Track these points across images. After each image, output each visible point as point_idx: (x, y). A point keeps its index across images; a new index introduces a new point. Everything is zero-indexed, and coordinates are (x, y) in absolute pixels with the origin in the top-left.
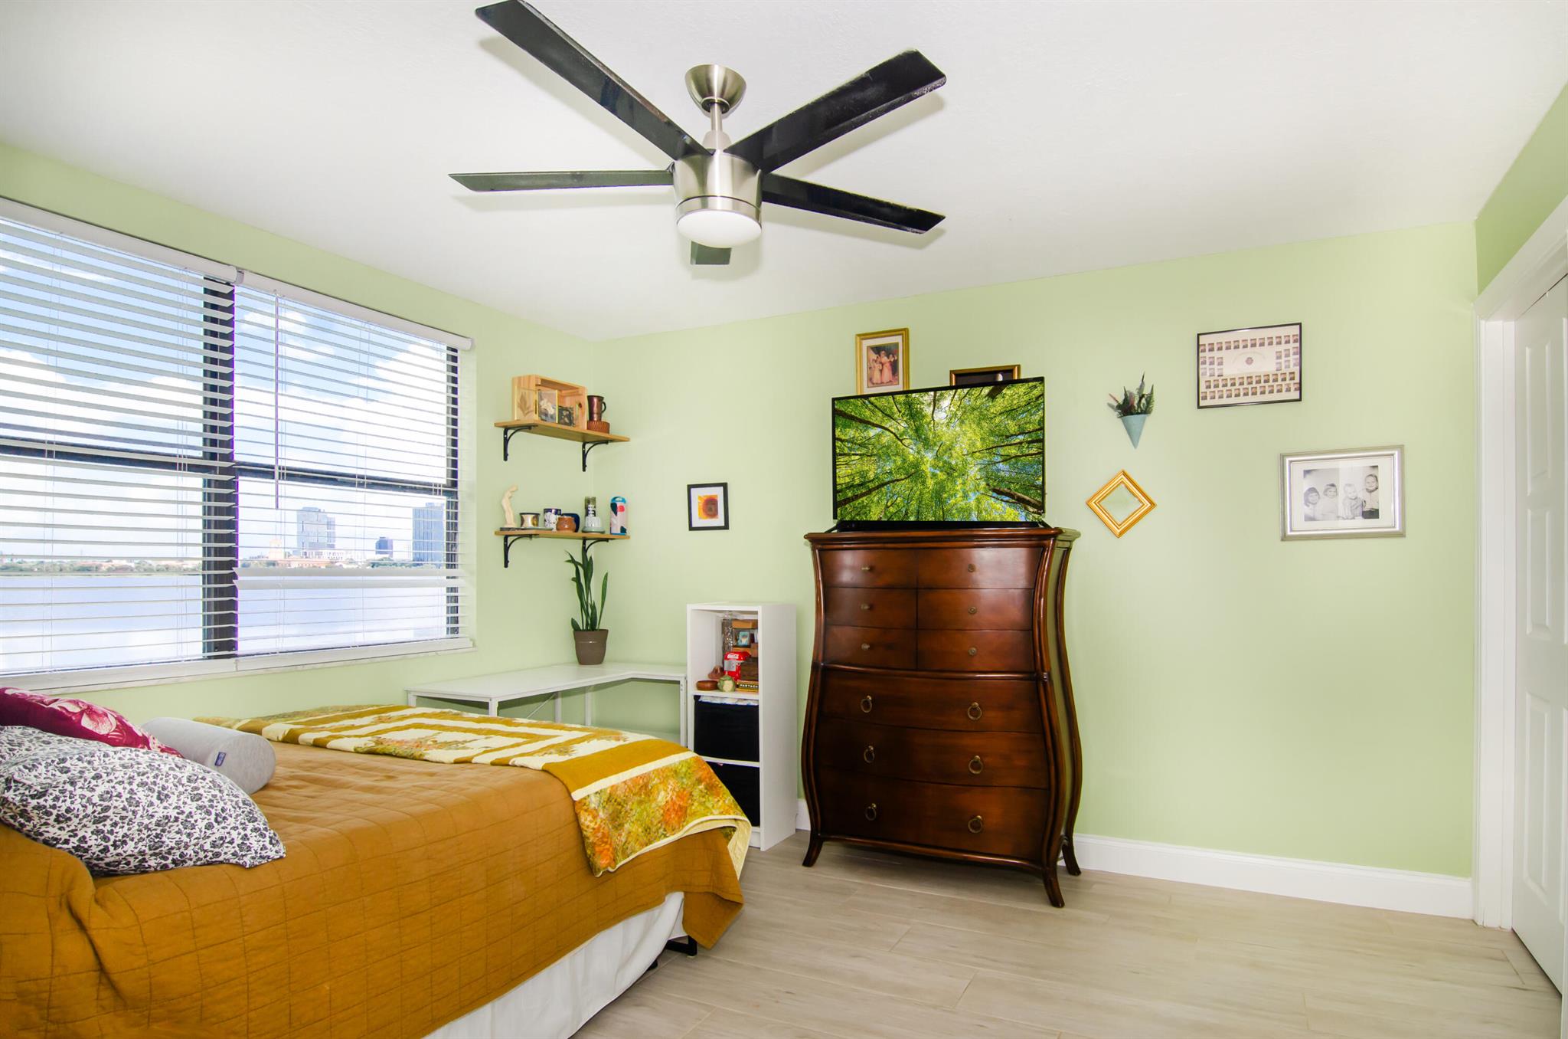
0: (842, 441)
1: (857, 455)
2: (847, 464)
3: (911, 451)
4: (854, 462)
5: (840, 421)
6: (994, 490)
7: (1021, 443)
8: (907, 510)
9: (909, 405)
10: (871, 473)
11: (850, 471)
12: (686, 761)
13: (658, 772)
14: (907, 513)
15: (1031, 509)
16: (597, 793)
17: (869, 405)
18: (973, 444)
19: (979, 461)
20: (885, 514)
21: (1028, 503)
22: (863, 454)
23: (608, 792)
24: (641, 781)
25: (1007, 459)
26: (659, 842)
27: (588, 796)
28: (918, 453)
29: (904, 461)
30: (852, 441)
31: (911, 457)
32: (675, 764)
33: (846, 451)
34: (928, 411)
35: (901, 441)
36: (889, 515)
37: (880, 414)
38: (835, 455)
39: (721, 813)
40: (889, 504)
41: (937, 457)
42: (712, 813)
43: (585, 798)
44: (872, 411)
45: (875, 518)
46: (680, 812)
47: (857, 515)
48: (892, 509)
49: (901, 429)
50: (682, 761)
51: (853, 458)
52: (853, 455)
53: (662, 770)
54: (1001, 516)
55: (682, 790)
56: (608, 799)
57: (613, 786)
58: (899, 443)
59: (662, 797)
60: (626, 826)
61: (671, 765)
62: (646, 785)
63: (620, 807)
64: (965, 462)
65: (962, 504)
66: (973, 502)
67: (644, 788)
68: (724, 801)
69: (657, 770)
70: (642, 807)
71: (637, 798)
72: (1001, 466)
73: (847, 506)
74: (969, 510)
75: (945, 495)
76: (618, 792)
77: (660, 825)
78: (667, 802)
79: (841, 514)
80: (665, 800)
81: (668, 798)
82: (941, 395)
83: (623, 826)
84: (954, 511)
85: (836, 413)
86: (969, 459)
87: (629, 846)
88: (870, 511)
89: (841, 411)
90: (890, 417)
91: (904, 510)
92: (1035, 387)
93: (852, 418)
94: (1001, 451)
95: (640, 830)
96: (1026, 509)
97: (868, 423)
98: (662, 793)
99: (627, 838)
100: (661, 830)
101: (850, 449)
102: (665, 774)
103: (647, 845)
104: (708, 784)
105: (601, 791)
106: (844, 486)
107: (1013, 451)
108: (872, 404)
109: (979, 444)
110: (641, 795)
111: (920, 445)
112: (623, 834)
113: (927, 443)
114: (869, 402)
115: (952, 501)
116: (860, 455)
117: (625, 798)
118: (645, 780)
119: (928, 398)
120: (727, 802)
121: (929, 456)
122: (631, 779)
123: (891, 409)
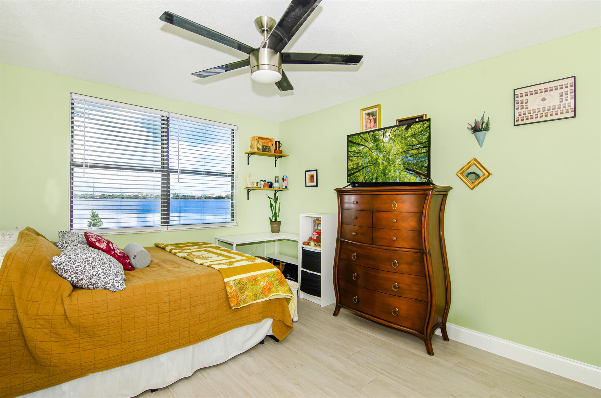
0: (350, 152)
1: (355, 157)
2: (352, 160)
3: (374, 154)
4: (354, 160)
5: (350, 144)
6: (407, 169)
7: (418, 148)
8: (372, 177)
9: (374, 136)
10: (360, 163)
11: (353, 163)
12: (273, 272)
13: (261, 275)
14: (372, 179)
15: (422, 177)
16: (233, 280)
17: (360, 138)
18: (399, 150)
19: (401, 157)
20: (365, 179)
21: (421, 174)
22: (358, 156)
23: (239, 280)
24: (253, 278)
25: (412, 155)
26: (260, 300)
27: (230, 281)
28: (377, 155)
29: (372, 158)
30: (354, 152)
31: (374, 156)
32: (268, 272)
33: (352, 155)
34: (381, 138)
35: (371, 150)
36: (366, 180)
37: (364, 141)
38: (348, 157)
39: (283, 293)
40: (366, 175)
41: (384, 156)
42: (279, 292)
43: (228, 282)
44: (361, 140)
45: (361, 181)
46: (268, 290)
47: (355, 179)
48: (367, 177)
49: (371, 146)
50: (272, 272)
51: (354, 158)
52: (354, 157)
53: (262, 274)
54: (409, 180)
55: (271, 282)
56: (239, 283)
57: (241, 278)
58: (370, 151)
59: (262, 284)
60: (246, 293)
61: (267, 273)
62: (255, 279)
63: (243, 286)
64: (395, 158)
65: (393, 175)
66: (398, 174)
67: (255, 280)
68: (285, 288)
69: (261, 274)
70: (253, 287)
71: (251, 283)
72: (410, 158)
73: (352, 176)
74: (396, 177)
75: (387, 171)
76: (243, 281)
77: (261, 294)
78: (264, 286)
79: (350, 179)
80: (263, 285)
81: (265, 285)
82: (386, 131)
83: (245, 293)
84: (390, 178)
85: (349, 142)
86: (397, 156)
87: (247, 300)
88: (359, 178)
89: (351, 141)
90: (367, 141)
91: (371, 177)
92: (425, 123)
93: (354, 143)
94: (410, 152)
95: (252, 295)
96: (420, 177)
97: (360, 144)
98: (262, 282)
99: (246, 297)
100: (261, 296)
101: (353, 155)
102: (263, 276)
103: (255, 300)
104: (280, 281)
105: (236, 279)
106: (351, 169)
107: (415, 152)
108: (361, 137)
109: (401, 150)
110: (253, 282)
111: (378, 152)
112: (244, 295)
113: (380, 151)
114: (360, 136)
115: (390, 174)
116: (356, 157)
117: (246, 283)
118: (255, 277)
119: (381, 132)
120: (286, 289)
121: (381, 156)
122: (249, 277)
123: (368, 138)
